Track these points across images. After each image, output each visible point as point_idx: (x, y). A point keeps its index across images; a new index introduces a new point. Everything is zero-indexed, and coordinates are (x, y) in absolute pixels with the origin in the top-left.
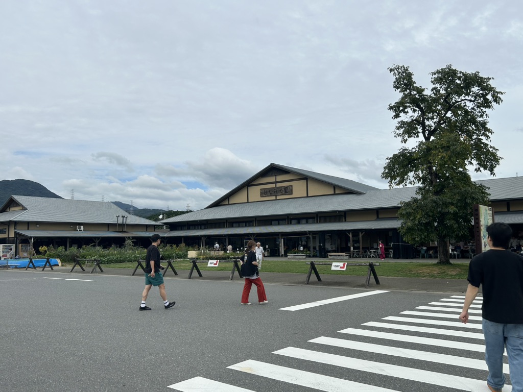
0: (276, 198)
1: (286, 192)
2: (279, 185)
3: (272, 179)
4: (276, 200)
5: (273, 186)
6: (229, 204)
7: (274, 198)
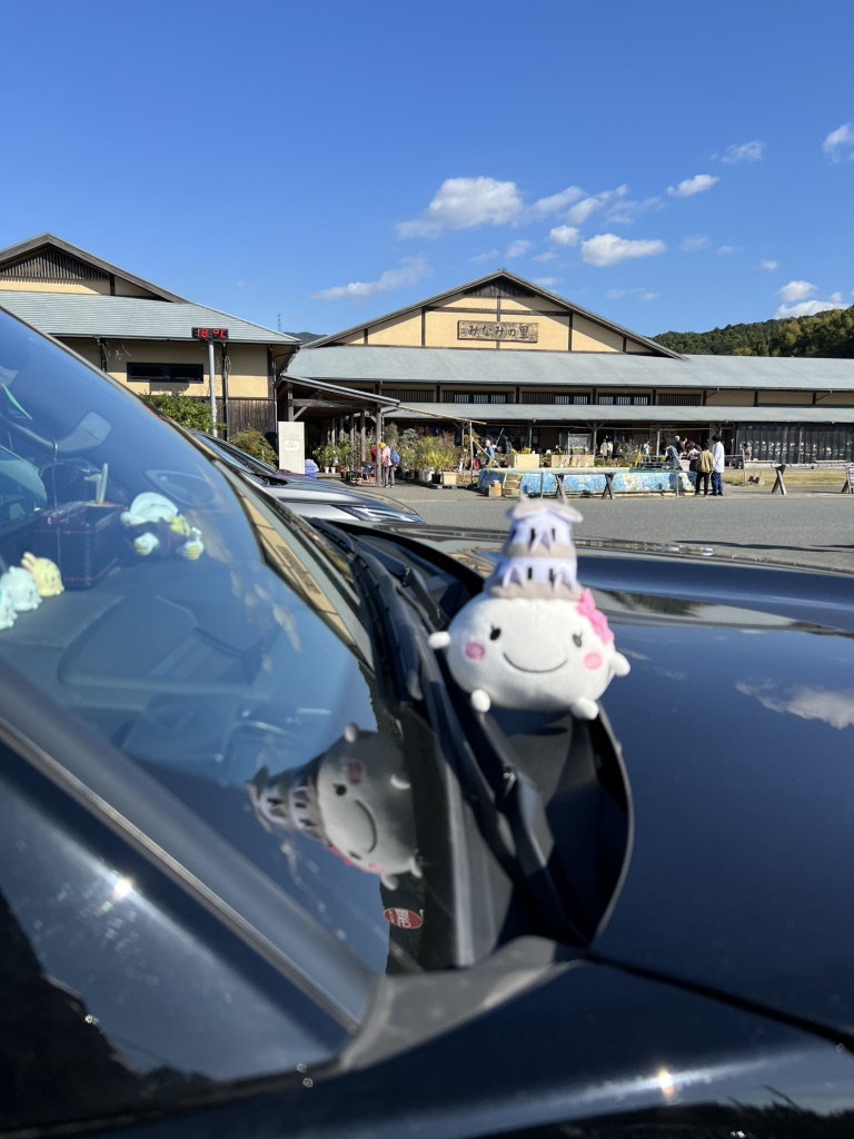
0: (498, 345)
1: (524, 336)
2: (504, 318)
3: (491, 303)
4: (498, 349)
5: (493, 318)
6: (366, 344)
7: (493, 345)
